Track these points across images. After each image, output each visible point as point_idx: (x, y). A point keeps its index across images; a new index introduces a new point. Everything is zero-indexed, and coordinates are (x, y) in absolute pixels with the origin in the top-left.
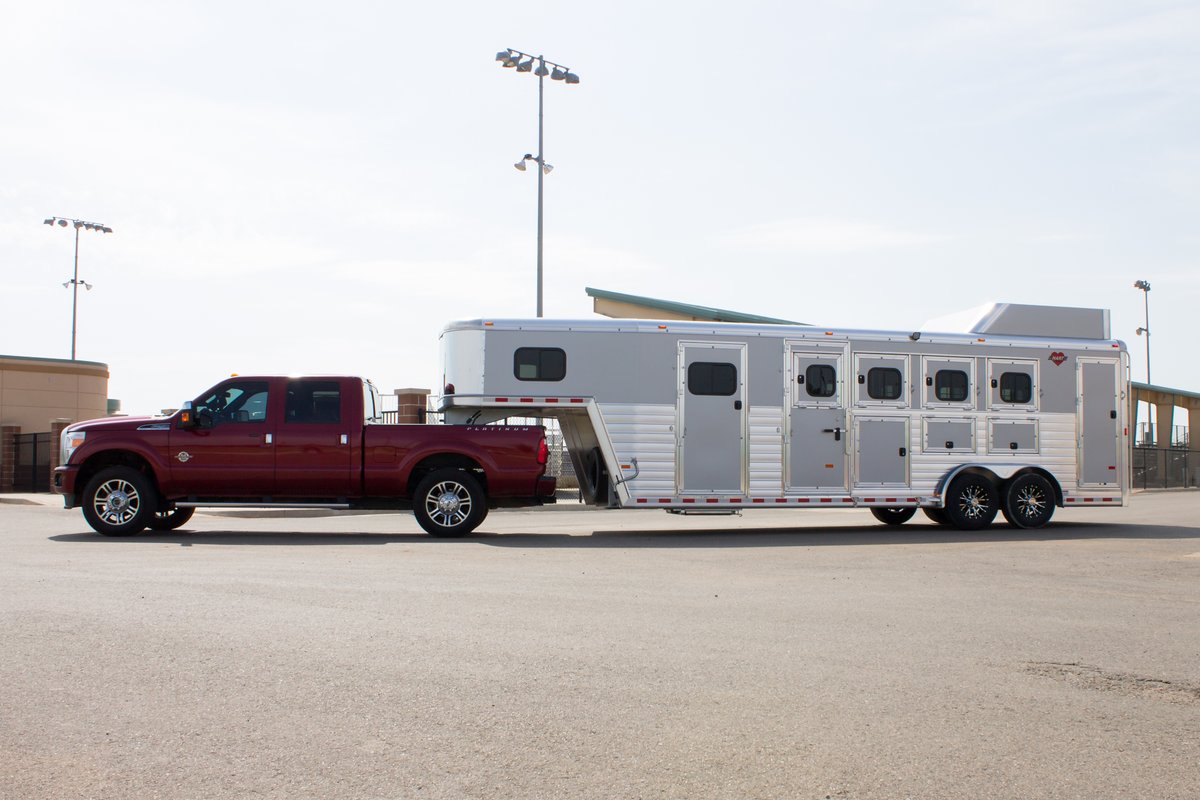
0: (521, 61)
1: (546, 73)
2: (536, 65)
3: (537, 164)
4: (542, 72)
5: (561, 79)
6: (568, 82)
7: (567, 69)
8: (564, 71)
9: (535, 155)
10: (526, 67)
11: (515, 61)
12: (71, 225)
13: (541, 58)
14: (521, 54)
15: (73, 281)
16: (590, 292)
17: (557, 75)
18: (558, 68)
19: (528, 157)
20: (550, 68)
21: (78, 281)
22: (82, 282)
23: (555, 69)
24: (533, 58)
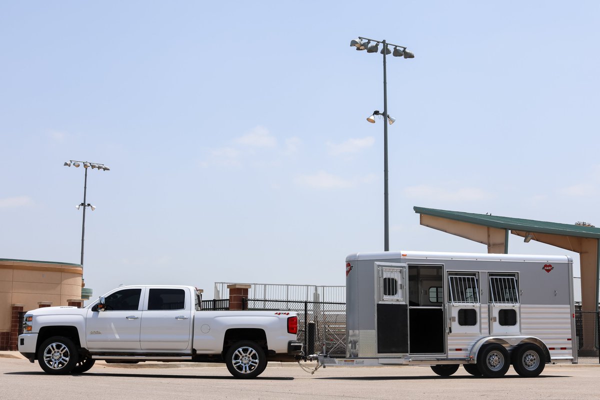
0: (370, 45)
1: (389, 52)
2: (381, 47)
3: (382, 117)
4: (385, 51)
5: (401, 55)
6: (405, 57)
7: (405, 49)
8: (402, 49)
9: (382, 111)
10: (373, 50)
11: (365, 46)
12: (82, 165)
13: (384, 42)
14: (369, 40)
15: (82, 204)
16: (417, 210)
17: (397, 53)
18: (398, 48)
19: (376, 113)
20: (391, 48)
21: (86, 205)
22: (89, 205)
23: (395, 49)
24: (378, 42)
